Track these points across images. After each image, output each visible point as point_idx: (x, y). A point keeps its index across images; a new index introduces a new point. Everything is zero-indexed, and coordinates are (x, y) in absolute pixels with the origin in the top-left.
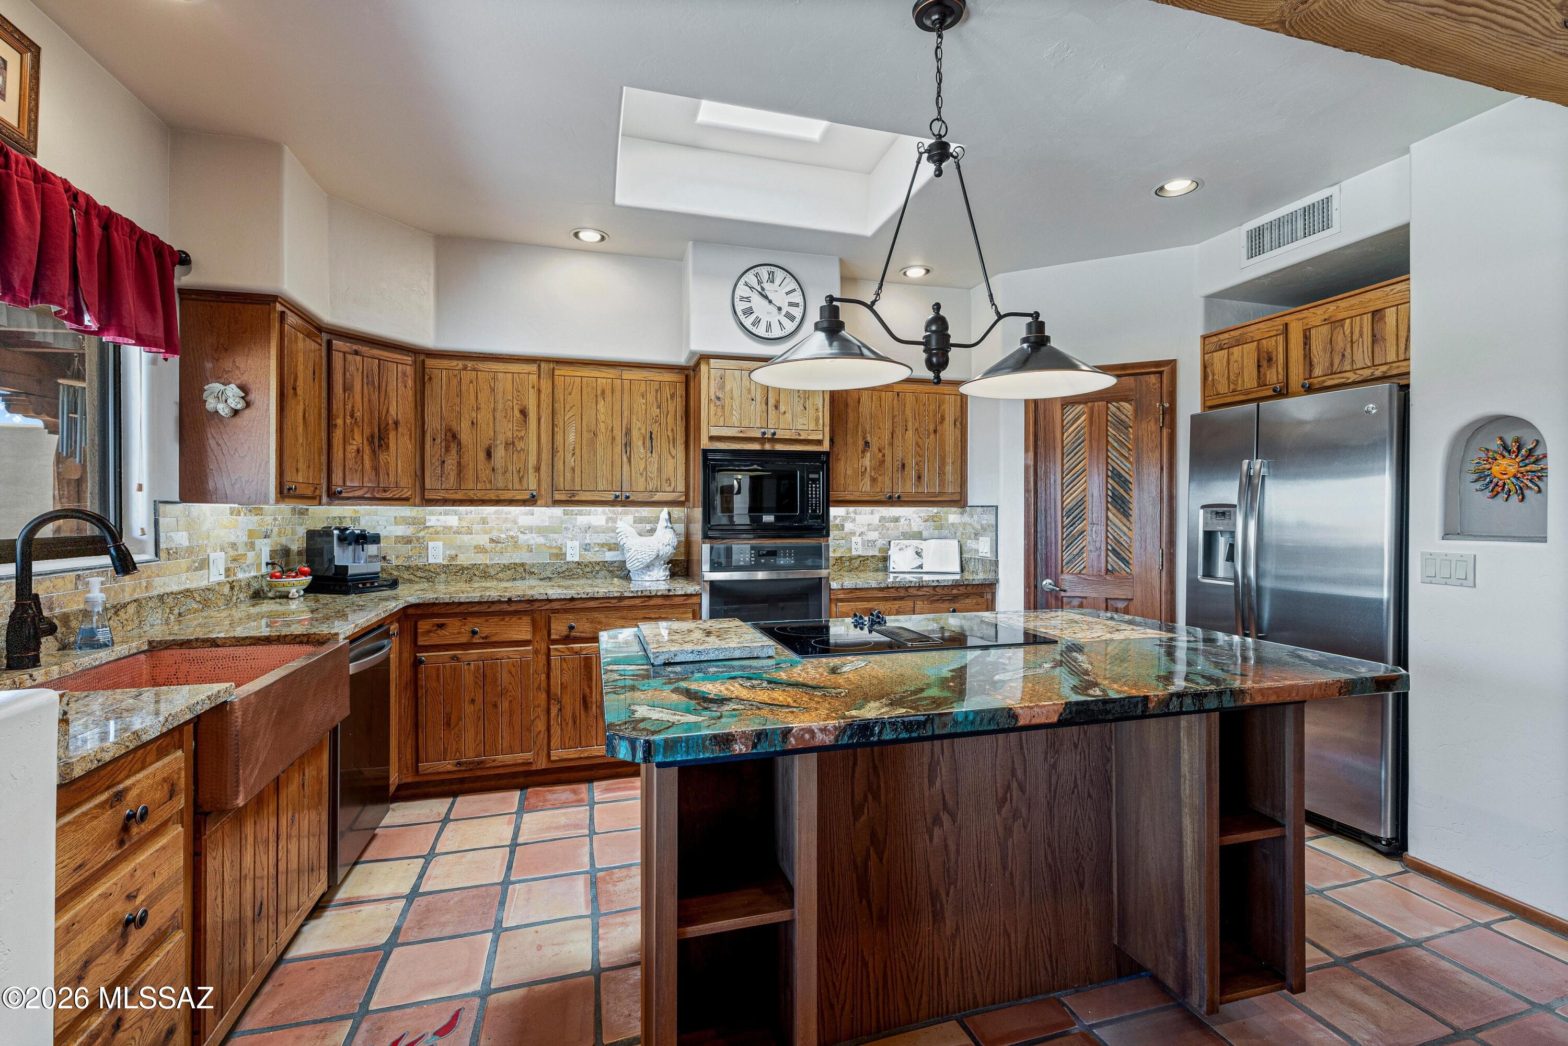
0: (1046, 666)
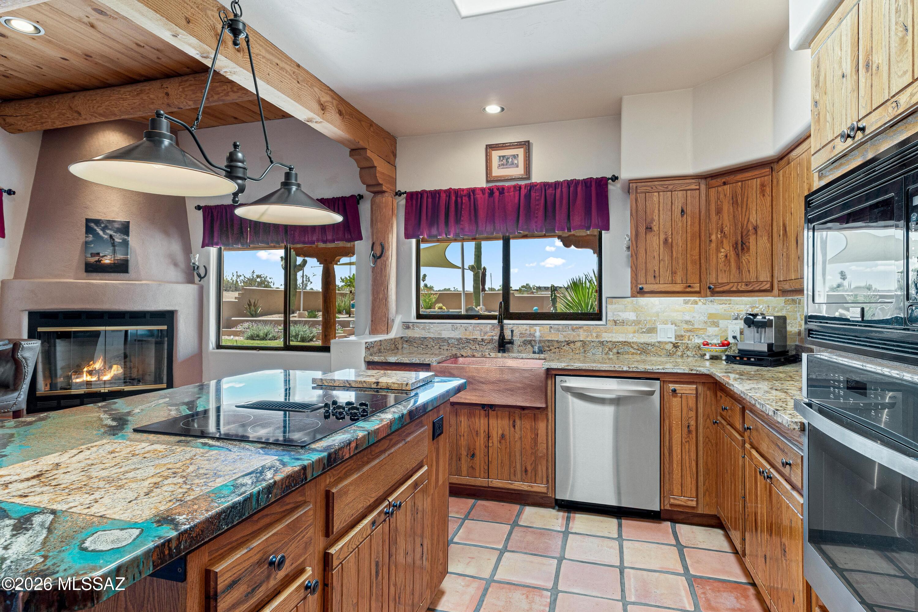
0: (138, 411)
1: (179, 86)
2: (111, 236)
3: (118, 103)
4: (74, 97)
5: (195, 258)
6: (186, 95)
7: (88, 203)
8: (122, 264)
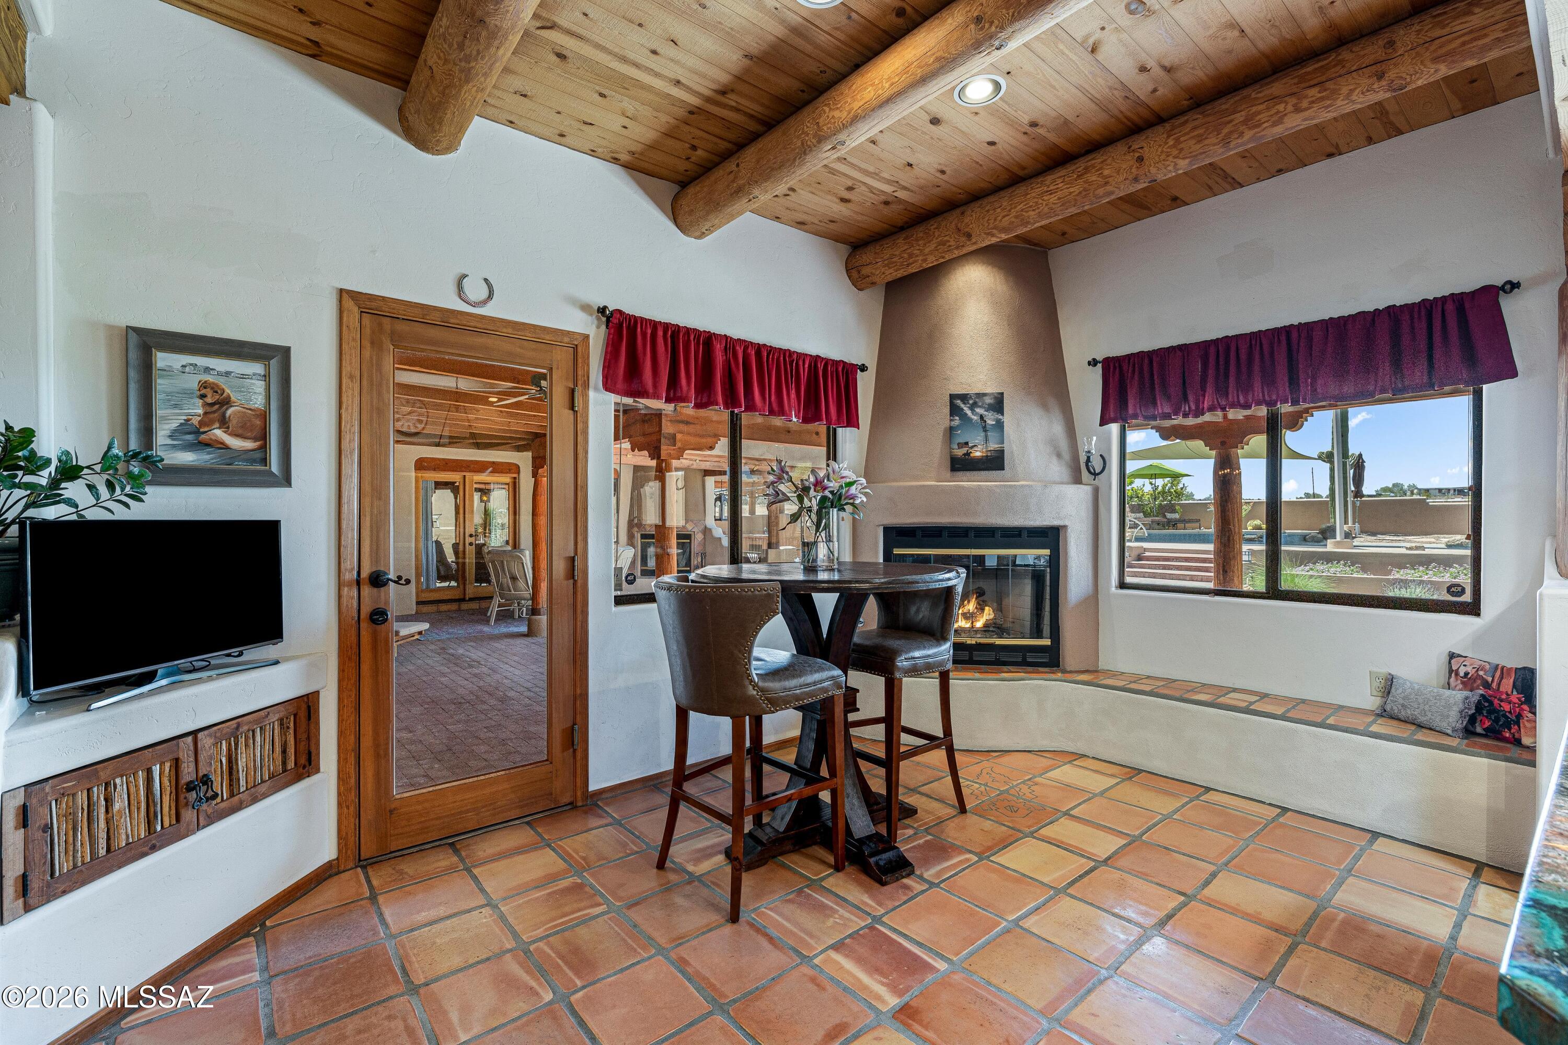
1: (1168, 137)
2: (982, 417)
3: (1040, 201)
4: (963, 213)
5: (1090, 443)
6: (1182, 149)
7: (948, 372)
8: (998, 458)
